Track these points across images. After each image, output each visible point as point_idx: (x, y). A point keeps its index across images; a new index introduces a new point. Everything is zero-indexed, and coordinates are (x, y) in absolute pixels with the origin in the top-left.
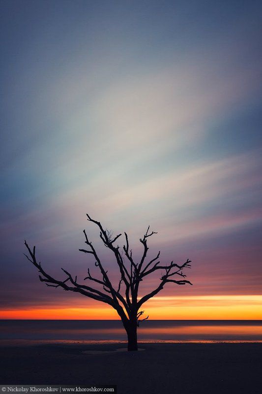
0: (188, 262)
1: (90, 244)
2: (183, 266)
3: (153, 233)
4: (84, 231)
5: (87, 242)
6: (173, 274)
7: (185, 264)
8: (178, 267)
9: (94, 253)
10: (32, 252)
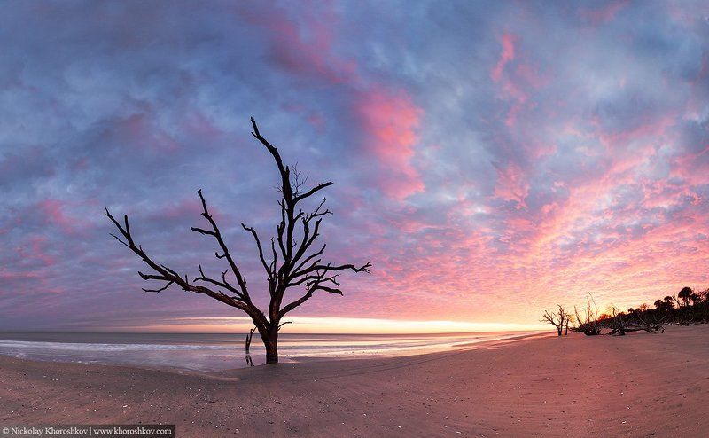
0: (367, 266)
1: (209, 218)
2: (360, 270)
4: (200, 193)
5: (206, 215)
6: (326, 280)
7: (363, 268)
8: (354, 269)
9: (217, 235)
10: (124, 228)
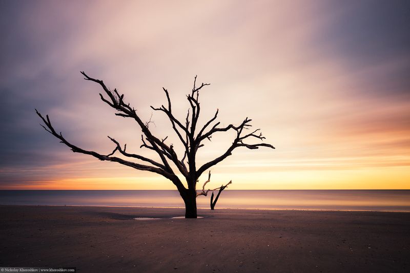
3: (202, 86)
